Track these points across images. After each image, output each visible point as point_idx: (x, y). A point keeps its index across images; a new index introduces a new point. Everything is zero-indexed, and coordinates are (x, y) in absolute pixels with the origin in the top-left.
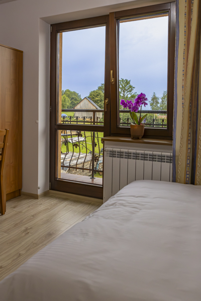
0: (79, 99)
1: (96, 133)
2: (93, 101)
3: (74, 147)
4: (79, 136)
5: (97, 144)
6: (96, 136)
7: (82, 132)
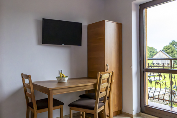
0: (156, 52)
1: (173, 74)
2: (166, 52)
3: (156, 84)
4: (160, 77)
5: (174, 82)
6: (173, 77)
7: (162, 74)
